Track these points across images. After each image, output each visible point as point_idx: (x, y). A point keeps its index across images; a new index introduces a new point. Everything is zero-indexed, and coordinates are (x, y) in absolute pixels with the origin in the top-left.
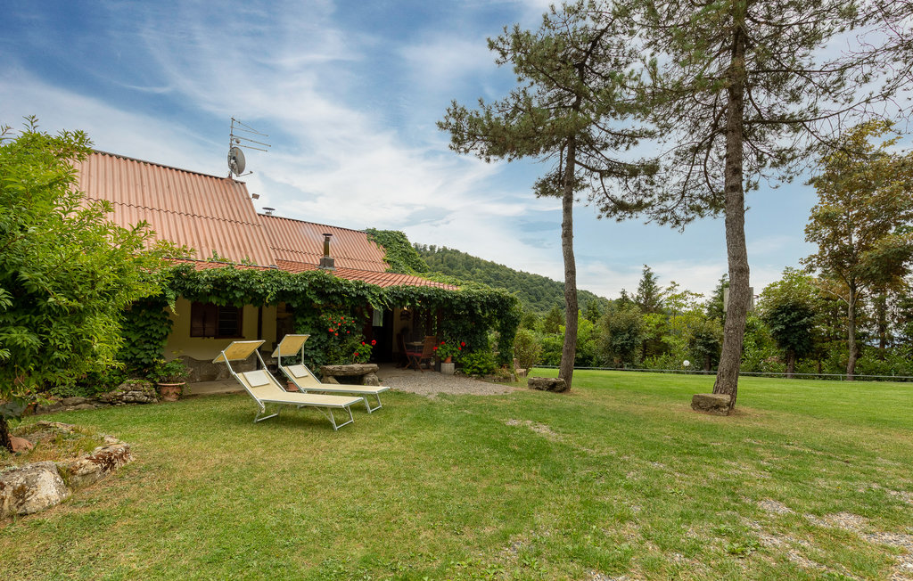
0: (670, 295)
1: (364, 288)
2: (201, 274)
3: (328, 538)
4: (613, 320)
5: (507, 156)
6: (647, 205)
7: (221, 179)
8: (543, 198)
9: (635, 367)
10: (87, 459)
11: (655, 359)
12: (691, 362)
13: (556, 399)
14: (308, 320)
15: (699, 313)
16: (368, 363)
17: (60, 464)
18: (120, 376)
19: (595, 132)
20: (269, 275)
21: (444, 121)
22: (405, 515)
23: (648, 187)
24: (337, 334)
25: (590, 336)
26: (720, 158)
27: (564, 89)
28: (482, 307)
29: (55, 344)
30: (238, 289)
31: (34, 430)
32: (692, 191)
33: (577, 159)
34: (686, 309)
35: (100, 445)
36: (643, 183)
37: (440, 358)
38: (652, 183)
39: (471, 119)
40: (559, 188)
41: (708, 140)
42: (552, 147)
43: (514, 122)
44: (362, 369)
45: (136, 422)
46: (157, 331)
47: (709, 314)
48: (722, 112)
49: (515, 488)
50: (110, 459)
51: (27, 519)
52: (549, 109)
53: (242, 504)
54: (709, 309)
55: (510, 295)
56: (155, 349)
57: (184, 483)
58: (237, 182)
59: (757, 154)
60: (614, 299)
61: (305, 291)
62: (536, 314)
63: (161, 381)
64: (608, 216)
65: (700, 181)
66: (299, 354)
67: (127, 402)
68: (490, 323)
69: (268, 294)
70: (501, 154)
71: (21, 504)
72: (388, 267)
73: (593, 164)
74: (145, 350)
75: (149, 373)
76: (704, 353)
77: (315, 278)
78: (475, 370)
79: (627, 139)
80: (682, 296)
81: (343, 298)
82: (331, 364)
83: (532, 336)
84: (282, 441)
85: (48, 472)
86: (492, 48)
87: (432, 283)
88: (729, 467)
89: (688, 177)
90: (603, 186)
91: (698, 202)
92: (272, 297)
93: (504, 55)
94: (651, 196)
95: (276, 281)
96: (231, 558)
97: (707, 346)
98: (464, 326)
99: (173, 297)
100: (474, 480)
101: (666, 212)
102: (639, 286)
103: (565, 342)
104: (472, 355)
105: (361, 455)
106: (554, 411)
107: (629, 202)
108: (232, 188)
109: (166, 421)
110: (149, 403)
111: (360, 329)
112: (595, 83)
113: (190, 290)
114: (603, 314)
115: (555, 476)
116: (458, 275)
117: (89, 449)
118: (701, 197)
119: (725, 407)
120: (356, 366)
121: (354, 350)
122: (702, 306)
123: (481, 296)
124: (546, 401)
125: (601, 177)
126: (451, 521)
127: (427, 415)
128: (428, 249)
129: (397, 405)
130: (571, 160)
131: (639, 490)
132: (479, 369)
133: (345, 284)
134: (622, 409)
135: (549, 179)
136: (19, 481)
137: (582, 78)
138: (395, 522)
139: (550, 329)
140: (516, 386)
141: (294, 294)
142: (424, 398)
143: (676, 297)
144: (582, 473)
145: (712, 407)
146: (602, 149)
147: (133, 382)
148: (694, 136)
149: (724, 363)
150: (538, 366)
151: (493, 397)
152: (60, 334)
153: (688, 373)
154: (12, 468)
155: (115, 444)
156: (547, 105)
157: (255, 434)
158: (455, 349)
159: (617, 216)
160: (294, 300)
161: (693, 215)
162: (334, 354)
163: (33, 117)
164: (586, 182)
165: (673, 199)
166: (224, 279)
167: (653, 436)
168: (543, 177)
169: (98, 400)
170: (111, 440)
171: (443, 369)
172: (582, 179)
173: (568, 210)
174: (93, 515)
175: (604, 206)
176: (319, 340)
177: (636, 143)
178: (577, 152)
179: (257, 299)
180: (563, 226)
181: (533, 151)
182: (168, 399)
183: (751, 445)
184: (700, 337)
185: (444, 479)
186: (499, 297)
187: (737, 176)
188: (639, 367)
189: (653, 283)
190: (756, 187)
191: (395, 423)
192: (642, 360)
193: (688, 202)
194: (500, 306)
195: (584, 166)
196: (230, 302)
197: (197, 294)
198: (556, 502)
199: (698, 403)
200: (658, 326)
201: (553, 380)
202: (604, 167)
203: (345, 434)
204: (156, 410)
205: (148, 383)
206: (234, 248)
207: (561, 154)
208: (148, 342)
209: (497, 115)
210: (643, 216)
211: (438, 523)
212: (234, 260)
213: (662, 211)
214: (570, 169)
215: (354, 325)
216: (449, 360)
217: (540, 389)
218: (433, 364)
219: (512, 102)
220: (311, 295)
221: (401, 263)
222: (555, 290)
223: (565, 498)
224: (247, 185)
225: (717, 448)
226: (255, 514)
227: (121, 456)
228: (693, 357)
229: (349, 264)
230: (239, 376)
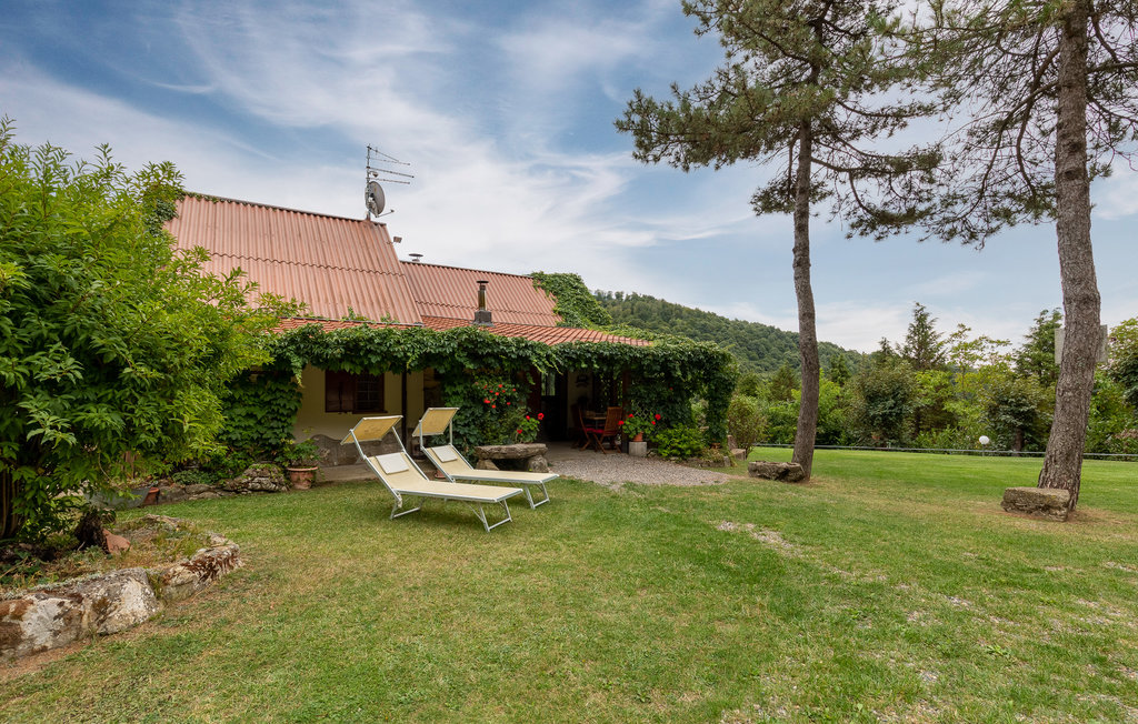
0: (956, 344)
1: (526, 347)
2: (331, 335)
3: (459, 694)
4: (869, 382)
5: (713, 162)
6: (922, 215)
7: (359, 221)
8: (765, 216)
9: (903, 445)
10: (182, 565)
11: (934, 435)
12: (992, 438)
13: (789, 493)
14: (459, 389)
15: (1003, 367)
16: (535, 442)
17: (151, 571)
18: (245, 459)
19: (841, 115)
20: (410, 335)
21: (625, 119)
22: (569, 663)
23: (925, 186)
24: (494, 406)
25: (835, 402)
26: (1044, 133)
27: (794, 57)
28: (683, 367)
29: (140, 424)
30: (375, 353)
31: (138, 526)
32: (998, 188)
33: (814, 155)
34: (982, 362)
35: (203, 546)
36: (916, 182)
37: (627, 435)
38: (931, 181)
39: (661, 114)
40: (788, 200)
41: (1023, 108)
42: (778, 144)
43: (722, 112)
44: (526, 450)
45: (258, 515)
46: (285, 406)
47: (1021, 370)
48: (1049, 61)
49: (730, 629)
50: (210, 565)
51: (106, 641)
52: (771, 89)
53: (356, 633)
54: (1018, 362)
55: (721, 351)
56: (283, 427)
57: (292, 599)
58: (376, 224)
59: (1107, 121)
60: (869, 352)
61: (453, 353)
62: (758, 375)
63: (291, 466)
64: (862, 234)
65: (1010, 171)
66: (447, 433)
67: (253, 490)
68: (694, 389)
69: (408, 358)
70: (705, 159)
71: (102, 621)
72: (560, 319)
73: (838, 163)
74: (272, 428)
75: (277, 456)
76: (1012, 426)
77: (465, 336)
78: (674, 451)
79: (890, 121)
80: (976, 344)
81: (501, 360)
82: (489, 444)
83: (755, 406)
84: (420, 545)
85: (134, 582)
86: (688, 13)
87: (616, 338)
88: (1087, 611)
89: (990, 167)
90: (854, 191)
91: (1007, 203)
92: (413, 361)
93: (706, 21)
94: (929, 200)
95: (418, 342)
96: (327, 716)
97: (1017, 415)
98: (658, 394)
99: (299, 364)
100: (670, 611)
101: (953, 221)
102: (908, 333)
103: (801, 412)
104: (670, 431)
105: (517, 569)
106: (787, 510)
107: (894, 212)
108: (371, 232)
109: (289, 514)
110: (278, 491)
111: (524, 400)
112: (839, 45)
113: (319, 356)
114: (855, 372)
115: (791, 614)
116: (653, 328)
117: (189, 553)
118: (1010, 195)
119: (1060, 509)
120: (519, 447)
121: (517, 426)
122: (1008, 358)
123: (680, 352)
124: (775, 496)
125: (851, 179)
126: (634, 678)
127: (608, 513)
128: (614, 297)
129: (569, 498)
130: (806, 158)
131: (931, 644)
132: (680, 449)
133: (503, 343)
134: (890, 508)
135: (773, 190)
136: (99, 593)
137: (821, 40)
138: (552, 675)
139: (778, 395)
140: (732, 473)
141: (438, 358)
142: (605, 489)
143: (967, 346)
144: (833, 610)
145: (1037, 508)
146: (852, 138)
147: (259, 466)
148: (1001, 102)
149: (1056, 441)
150: (762, 444)
151: (700, 488)
152: (146, 413)
153: (986, 455)
154: (94, 576)
155: (223, 545)
156: (770, 84)
157: (388, 535)
158: (646, 423)
159: (876, 233)
160: (440, 364)
161: (998, 223)
162: (492, 431)
163: (106, 146)
164: (828, 189)
165: (965, 202)
166: (357, 341)
167: (945, 552)
168: (765, 186)
169: (222, 488)
170: (218, 539)
171: (632, 451)
172: (822, 184)
173: (802, 229)
174: (179, 639)
175: (855, 220)
176: (473, 414)
177: (905, 125)
178: (814, 146)
179: (398, 364)
180: (794, 251)
181: (750, 151)
182: (299, 486)
183: (1119, 574)
184: (1006, 403)
185: (626, 610)
186: (705, 353)
187: (1078, 156)
188: (909, 446)
189: (930, 328)
190: (1107, 171)
191: (565, 524)
192: (914, 435)
193: (990, 204)
194: (708, 366)
195: (825, 164)
196: (366, 369)
197: (326, 360)
198: (794, 656)
199: (1014, 502)
200: (937, 388)
201: (784, 465)
202: (856, 164)
203: (499, 537)
204: (282, 501)
205: (276, 468)
206: (372, 304)
207: (791, 151)
208: (276, 418)
209: (696, 105)
210: (916, 230)
211: (614, 681)
212: (372, 318)
213: (947, 220)
214: (804, 170)
215: (516, 394)
216: (640, 437)
217: (765, 477)
218: (618, 443)
219: (718, 85)
220: (461, 358)
221: (576, 314)
222: (784, 342)
223: (810, 651)
224: (387, 227)
225: (1057, 576)
226: (370, 649)
227: (226, 561)
228: (994, 433)
229: (510, 319)
230: (371, 461)
